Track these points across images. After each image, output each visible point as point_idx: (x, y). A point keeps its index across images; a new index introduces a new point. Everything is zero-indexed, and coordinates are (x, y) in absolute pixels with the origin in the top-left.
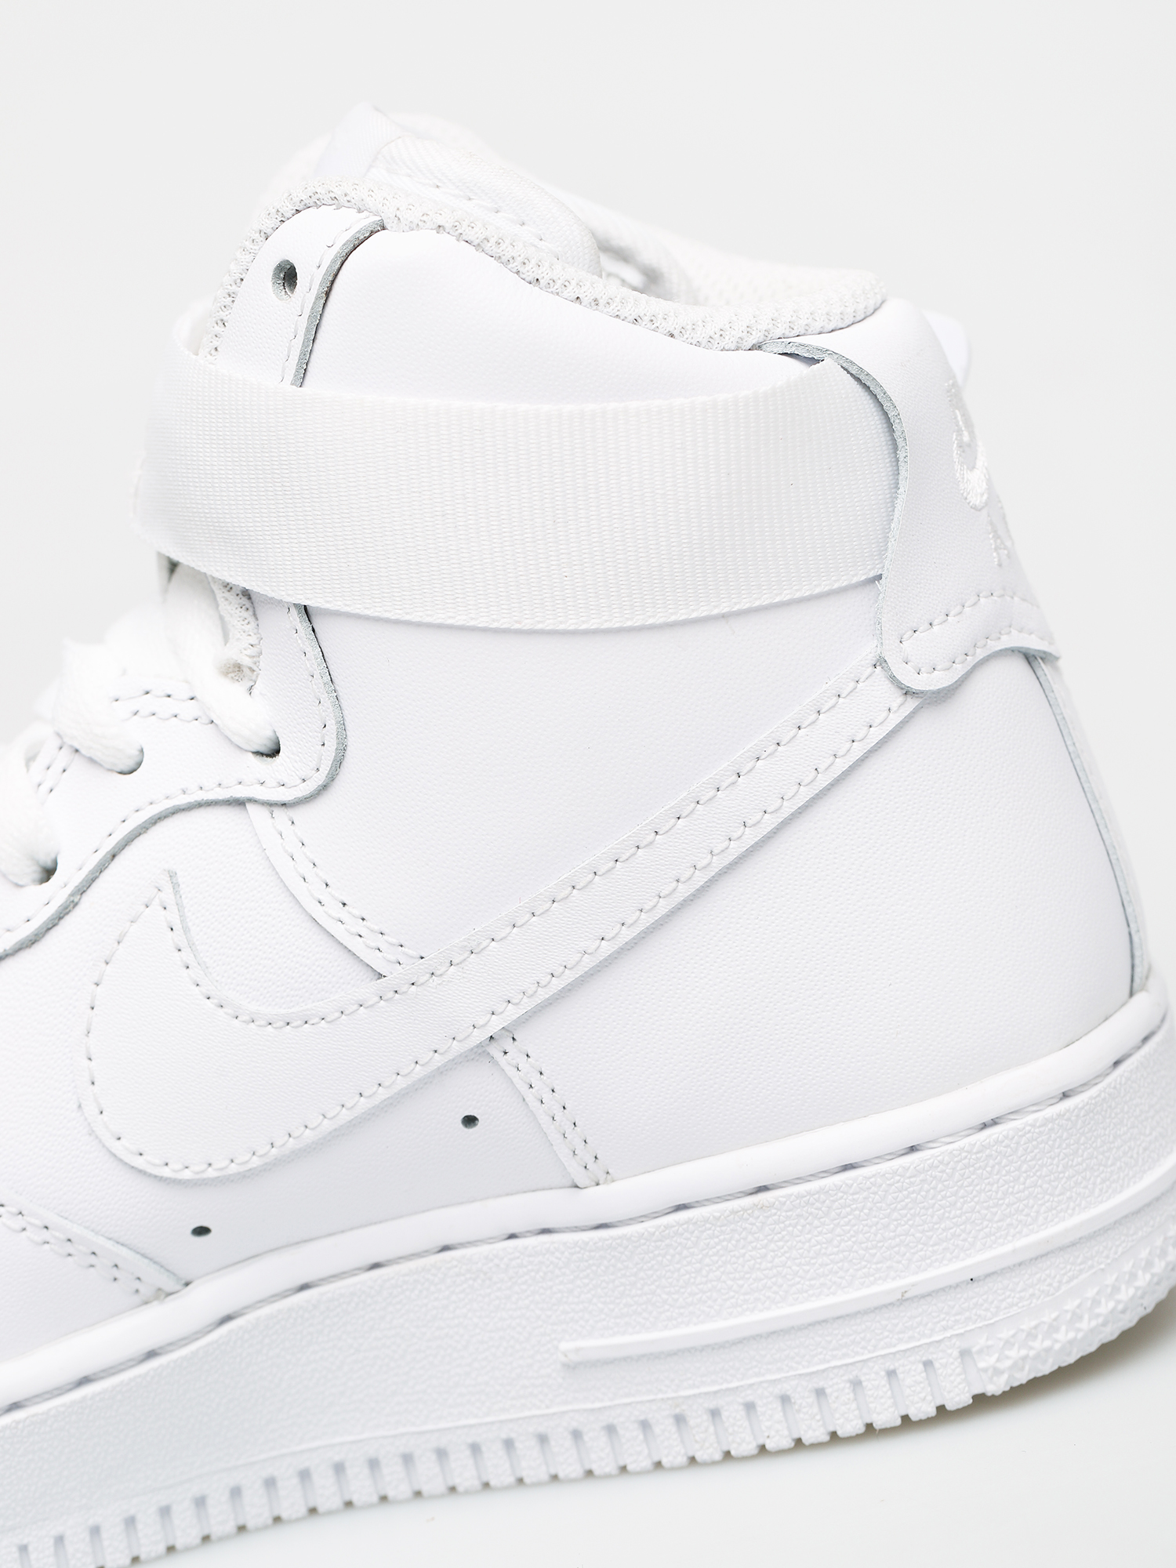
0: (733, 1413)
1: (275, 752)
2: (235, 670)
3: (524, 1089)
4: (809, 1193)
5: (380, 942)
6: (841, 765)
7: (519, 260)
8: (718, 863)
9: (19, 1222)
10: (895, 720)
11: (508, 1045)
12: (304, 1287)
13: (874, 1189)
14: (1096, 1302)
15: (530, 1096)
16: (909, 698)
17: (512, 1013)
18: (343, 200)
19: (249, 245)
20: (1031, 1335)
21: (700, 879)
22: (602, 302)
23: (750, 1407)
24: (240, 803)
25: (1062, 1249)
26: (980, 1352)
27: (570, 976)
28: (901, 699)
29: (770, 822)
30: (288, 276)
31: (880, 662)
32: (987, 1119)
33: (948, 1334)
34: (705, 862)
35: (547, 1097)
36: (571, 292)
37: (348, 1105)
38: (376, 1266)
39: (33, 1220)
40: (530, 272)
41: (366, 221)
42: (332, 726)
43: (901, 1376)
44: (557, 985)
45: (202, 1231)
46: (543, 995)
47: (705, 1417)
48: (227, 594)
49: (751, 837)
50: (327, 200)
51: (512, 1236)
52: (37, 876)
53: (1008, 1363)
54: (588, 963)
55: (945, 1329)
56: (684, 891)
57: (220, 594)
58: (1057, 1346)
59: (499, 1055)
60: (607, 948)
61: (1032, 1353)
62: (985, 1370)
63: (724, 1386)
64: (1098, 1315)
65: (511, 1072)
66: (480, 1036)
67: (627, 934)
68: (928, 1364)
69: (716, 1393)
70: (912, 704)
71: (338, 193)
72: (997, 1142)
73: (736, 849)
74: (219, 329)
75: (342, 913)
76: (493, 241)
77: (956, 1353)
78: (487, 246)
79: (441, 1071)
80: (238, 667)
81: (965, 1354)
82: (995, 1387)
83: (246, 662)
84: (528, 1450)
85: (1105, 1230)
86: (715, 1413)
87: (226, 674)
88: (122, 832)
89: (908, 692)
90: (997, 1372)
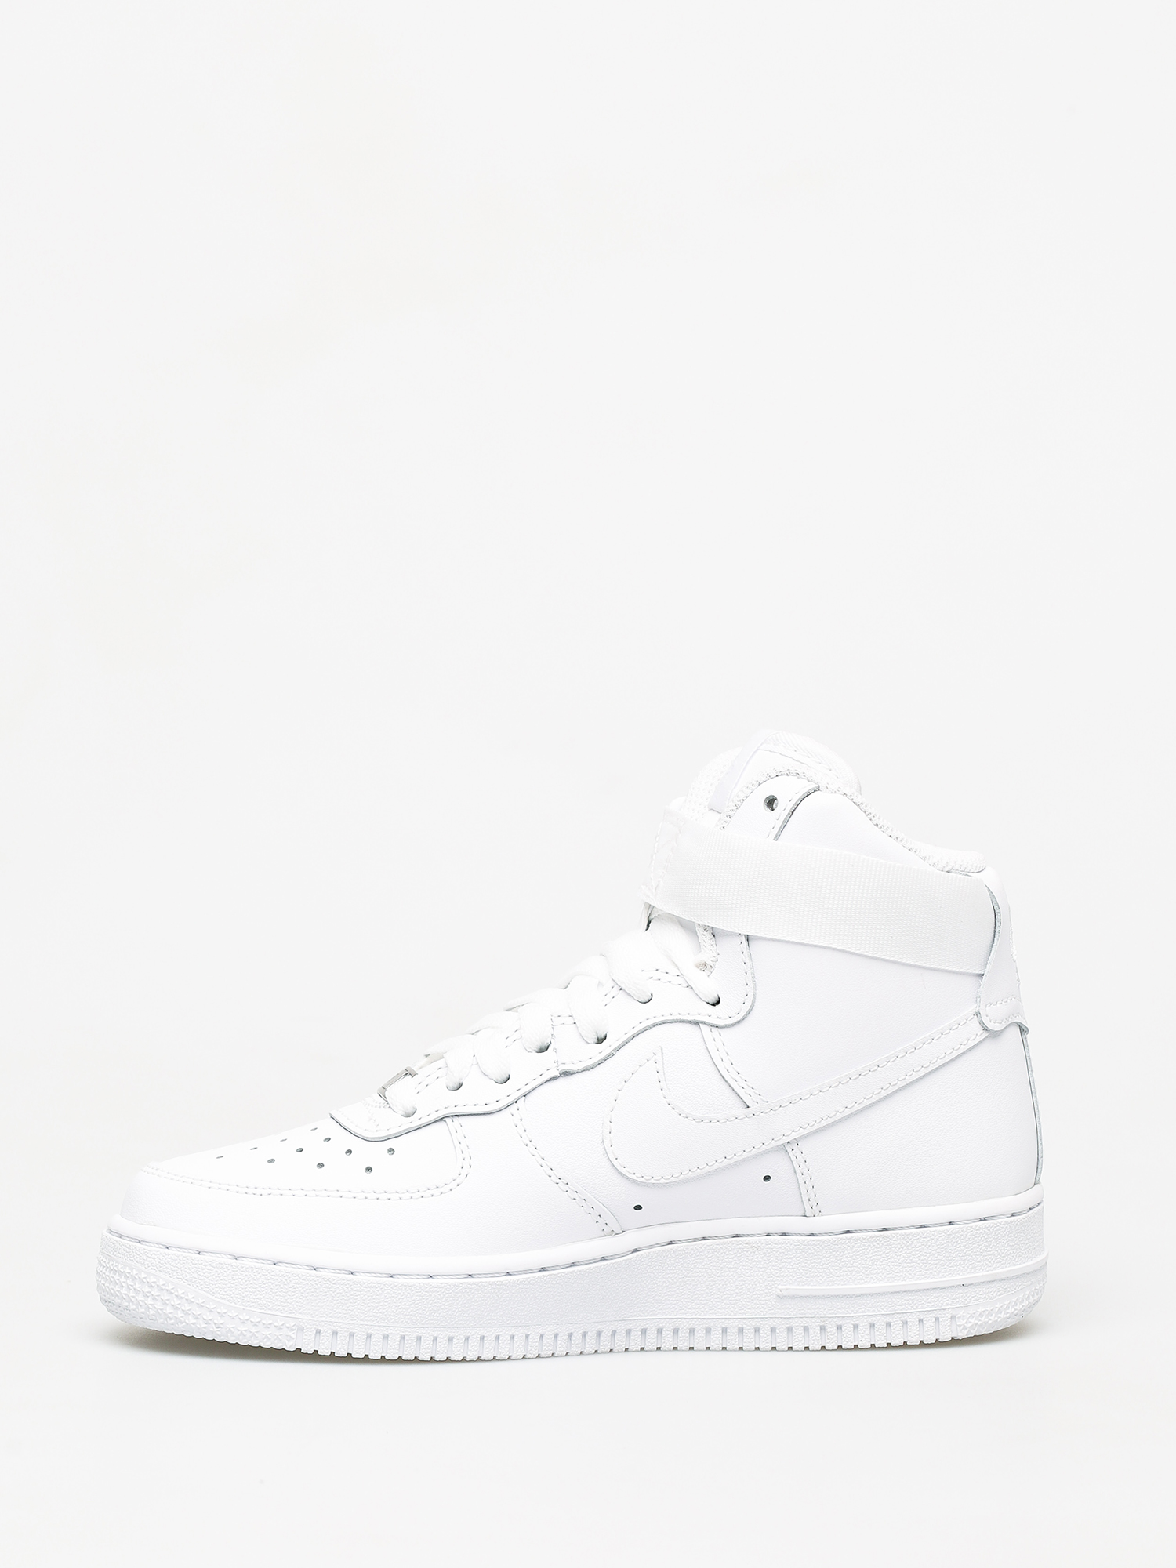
0: (848, 1328)
1: (718, 1003)
2: (704, 966)
3: (797, 1167)
4: (905, 1234)
5: (751, 1092)
6: (955, 1054)
7: (873, 815)
8: (900, 1084)
9: (566, 1187)
10: (978, 1039)
11: (795, 1147)
12: (671, 1243)
13: (933, 1237)
14: (1008, 1307)
15: (798, 1171)
16: (985, 1031)
17: (802, 1132)
18: (801, 775)
19: (750, 786)
20: (981, 1315)
21: (892, 1089)
22: (899, 839)
23: (856, 1327)
24: (697, 1023)
25: (1001, 1280)
26: (959, 1317)
27: (830, 1121)
28: (982, 1031)
29: (924, 1071)
30: (771, 802)
31: (978, 1014)
32: (982, 1217)
33: (949, 1307)
34: (894, 1083)
35: (805, 1172)
36: (889, 832)
37: (719, 1161)
38: (704, 1239)
39: (571, 1187)
40: (876, 820)
41: (813, 786)
42: (751, 996)
43: (924, 1322)
44: (824, 1123)
45: (638, 1208)
46: (817, 1126)
47: (835, 1328)
48: (705, 933)
49: (915, 1076)
50: (794, 774)
51: (768, 1235)
52: (596, 1041)
53: (970, 1325)
54: (839, 1116)
55: (947, 1305)
56: (884, 1093)
57: (700, 932)
58: (990, 1322)
59: (789, 1150)
60: (848, 1112)
61: (979, 1323)
62: (960, 1326)
63: (848, 1315)
64: (1008, 1313)
65: (793, 1158)
66: (785, 1140)
67: (857, 1107)
68: (937, 1319)
69: (843, 1317)
70: (986, 1034)
71: (800, 772)
72: (986, 1227)
73: (908, 1080)
74: (728, 819)
75: (737, 1077)
76: (864, 804)
77: (949, 1317)
78: (862, 806)
79: (762, 1154)
80: (705, 965)
81: (953, 1318)
82: (961, 1335)
83: (709, 963)
84: (749, 1333)
85: (1017, 1277)
86: (839, 1328)
87: (698, 967)
88: (639, 1027)
89: (985, 1029)
90: (965, 1328)
